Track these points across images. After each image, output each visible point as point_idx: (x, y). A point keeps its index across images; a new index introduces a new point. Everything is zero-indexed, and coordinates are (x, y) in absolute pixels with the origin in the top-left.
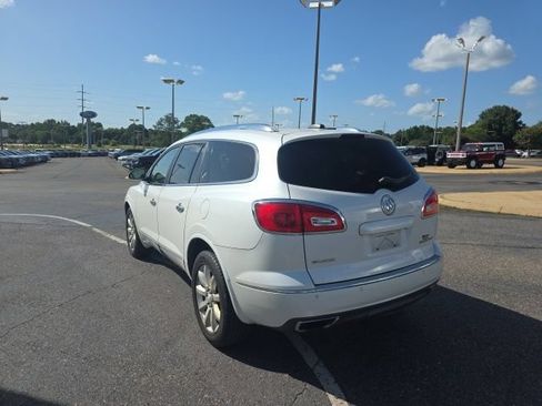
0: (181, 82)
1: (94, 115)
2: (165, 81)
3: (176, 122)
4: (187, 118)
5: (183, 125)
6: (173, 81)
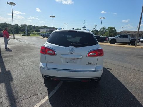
0: (104, 18)
1: (85, 27)
2: (100, 18)
3: (105, 29)
4: (108, 28)
5: (107, 30)
6: (102, 18)
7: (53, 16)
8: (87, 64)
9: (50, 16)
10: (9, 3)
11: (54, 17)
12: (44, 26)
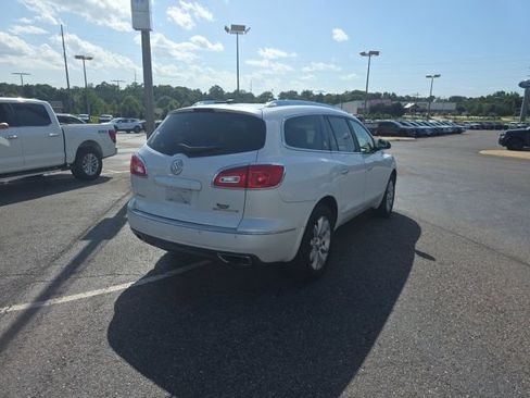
7: (371, 53)
8: (215, 209)
9: (363, 54)
10: (230, 28)
11: (377, 53)
12: (353, 92)
